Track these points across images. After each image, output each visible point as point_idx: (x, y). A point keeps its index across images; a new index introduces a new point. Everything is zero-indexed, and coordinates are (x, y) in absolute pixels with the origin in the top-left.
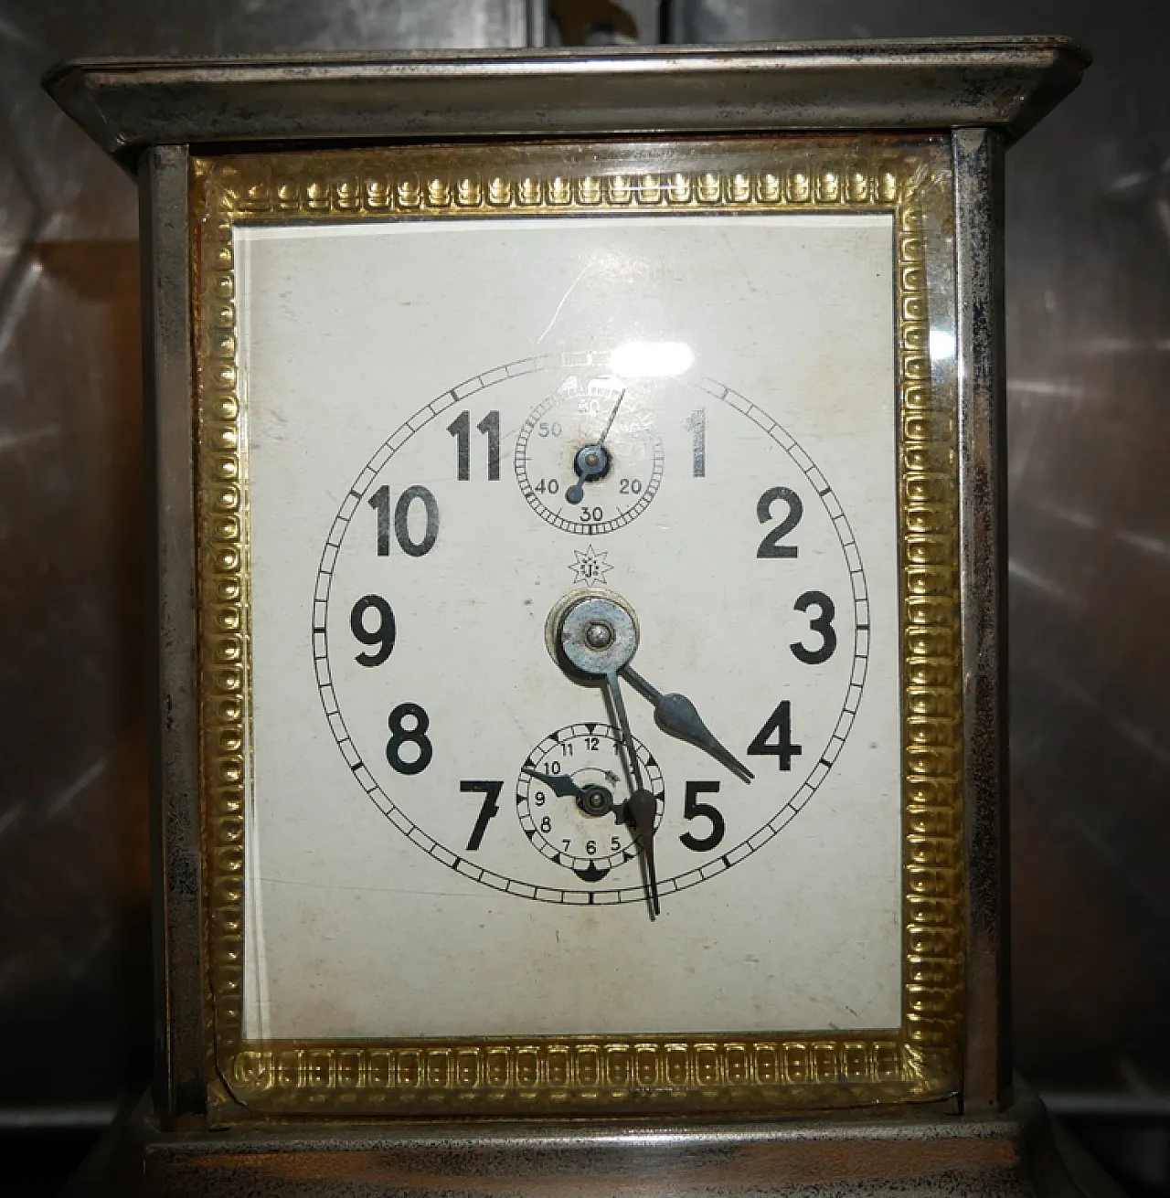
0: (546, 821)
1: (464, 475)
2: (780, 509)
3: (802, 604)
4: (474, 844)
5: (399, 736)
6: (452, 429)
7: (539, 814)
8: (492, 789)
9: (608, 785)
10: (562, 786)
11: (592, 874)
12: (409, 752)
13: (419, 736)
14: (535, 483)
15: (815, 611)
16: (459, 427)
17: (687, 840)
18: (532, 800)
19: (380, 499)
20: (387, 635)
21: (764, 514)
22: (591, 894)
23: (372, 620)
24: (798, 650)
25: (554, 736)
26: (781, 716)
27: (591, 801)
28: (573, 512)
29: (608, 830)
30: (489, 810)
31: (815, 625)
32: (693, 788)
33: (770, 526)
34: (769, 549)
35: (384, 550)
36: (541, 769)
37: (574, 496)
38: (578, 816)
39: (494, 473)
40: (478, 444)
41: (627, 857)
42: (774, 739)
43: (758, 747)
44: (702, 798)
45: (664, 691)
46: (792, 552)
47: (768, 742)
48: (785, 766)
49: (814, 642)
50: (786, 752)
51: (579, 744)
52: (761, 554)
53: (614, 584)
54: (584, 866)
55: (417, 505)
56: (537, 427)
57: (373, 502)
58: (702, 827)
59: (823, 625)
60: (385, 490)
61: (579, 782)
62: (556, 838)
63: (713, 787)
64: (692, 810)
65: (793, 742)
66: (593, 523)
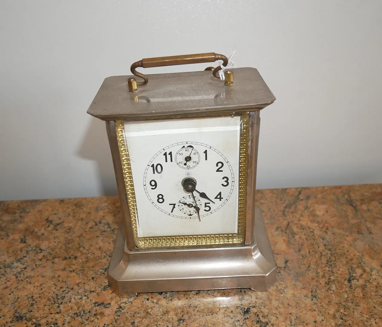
0: (183, 208)
1: (166, 161)
2: (220, 165)
3: (223, 178)
4: (172, 212)
5: (159, 198)
6: (164, 155)
7: (182, 207)
8: (174, 205)
9: (192, 204)
10: (185, 204)
11: (190, 215)
12: (161, 200)
13: (162, 198)
14: (179, 162)
15: (226, 179)
16: (165, 154)
17: (205, 210)
18: (181, 206)
19: (153, 166)
20: (156, 185)
21: (217, 165)
22: (190, 218)
23: (153, 183)
24: (223, 185)
25: (184, 197)
26: (220, 194)
27: (189, 205)
28: (185, 166)
29: (192, 209)
30: (174, 207)
31: (225, 181)
32: (206, 204)
33: (218, 167)
34: (218, 171)
35: (154, 173)
36: (181, 202)
37: (185, 164)
38: (188, 208)
39: (172, 161)
40: (169, 157)
41: (196, 213)
42: (219, 197)
43: (216, 198)
44: (207, 205)
45: (201, 192)
46: (222, 171)
47: (218, 197)
48: (220, 200)
49: (225, 184)
50: (221, 199)
51: (188, 198)
52: (217, 171)
53: (192, 176)
54: (189, 214)
55: (159, 166)
56: (178, 154)
57: (152, 166)
58: (207, 209)
59: (227, 181)
60: (153, 164)
61: (188, 203)
62: (184, 211)
63: (209, 203)
64: (206, 206)
65: (222, 197)
66: (189, 168)
